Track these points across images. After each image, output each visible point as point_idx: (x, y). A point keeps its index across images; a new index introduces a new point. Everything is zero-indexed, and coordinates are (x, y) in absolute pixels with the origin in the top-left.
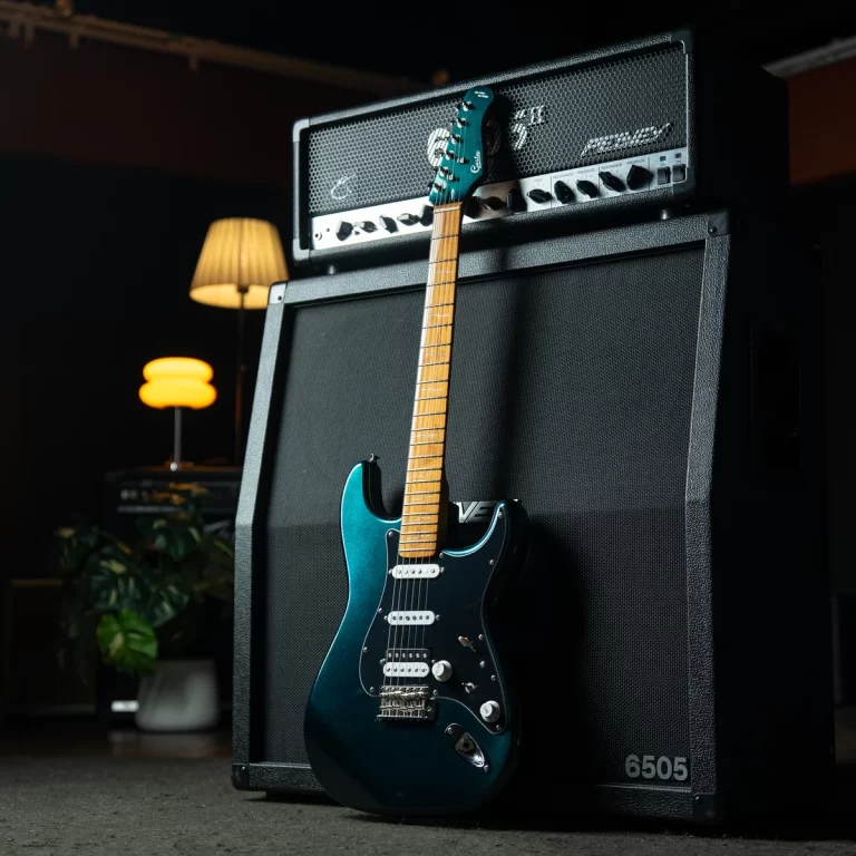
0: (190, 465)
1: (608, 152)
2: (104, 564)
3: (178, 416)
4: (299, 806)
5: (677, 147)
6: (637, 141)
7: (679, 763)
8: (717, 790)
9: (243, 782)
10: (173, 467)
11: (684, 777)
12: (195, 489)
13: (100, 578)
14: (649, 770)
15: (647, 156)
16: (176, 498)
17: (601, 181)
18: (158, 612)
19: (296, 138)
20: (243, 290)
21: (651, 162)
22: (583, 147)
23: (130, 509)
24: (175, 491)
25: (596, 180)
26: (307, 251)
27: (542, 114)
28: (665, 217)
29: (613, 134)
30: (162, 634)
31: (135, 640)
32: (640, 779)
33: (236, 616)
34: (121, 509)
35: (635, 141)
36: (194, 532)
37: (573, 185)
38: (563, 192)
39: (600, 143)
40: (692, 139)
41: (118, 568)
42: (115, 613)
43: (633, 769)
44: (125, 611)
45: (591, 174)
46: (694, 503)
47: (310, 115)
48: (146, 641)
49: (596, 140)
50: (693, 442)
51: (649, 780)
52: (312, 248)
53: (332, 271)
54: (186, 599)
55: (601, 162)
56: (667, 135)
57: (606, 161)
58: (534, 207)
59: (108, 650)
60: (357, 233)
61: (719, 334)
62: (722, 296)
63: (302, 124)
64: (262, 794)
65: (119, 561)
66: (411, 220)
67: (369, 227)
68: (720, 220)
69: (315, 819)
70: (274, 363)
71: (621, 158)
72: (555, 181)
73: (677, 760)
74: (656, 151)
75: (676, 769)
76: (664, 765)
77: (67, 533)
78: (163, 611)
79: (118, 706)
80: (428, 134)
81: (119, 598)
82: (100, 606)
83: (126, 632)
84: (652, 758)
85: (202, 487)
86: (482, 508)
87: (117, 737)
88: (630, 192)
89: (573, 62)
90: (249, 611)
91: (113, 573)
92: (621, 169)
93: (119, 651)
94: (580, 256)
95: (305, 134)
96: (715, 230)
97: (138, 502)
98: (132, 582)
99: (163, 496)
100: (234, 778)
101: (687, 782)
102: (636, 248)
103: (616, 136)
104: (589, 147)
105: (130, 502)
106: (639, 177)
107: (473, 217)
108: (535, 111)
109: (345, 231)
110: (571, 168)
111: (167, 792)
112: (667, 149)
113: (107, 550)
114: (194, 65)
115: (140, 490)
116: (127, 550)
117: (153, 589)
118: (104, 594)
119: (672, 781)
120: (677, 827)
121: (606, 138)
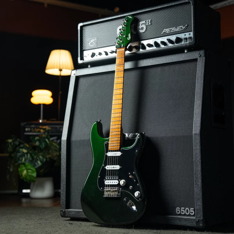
0: (45, 121)
1: (169, 33)
2: (21, 150)
3: (42, 106)
4: (80, 222)
5: (189, 32)
6: (178, 30)
7: (192, 210)
8: (203, 218)
9: (64, 215)
10: (41, 121)
11: (193, 214)
12: (47, 128)
13: (19, 154)
14: (183, 212)
15: (181, 34)
16: (42, 131)
17: (167, 41)
18: (36, 164)
19: (79, 28)
20: (61, 70)
21: (182, 36)
22: (162, 31)
23: (28, 134)
24: (41, 129)
25: (166, 41)
26: (82, 61)
27: (150, 22)
28: (186, 52)
29: (171, 28)
30: (38, 170)
31: (30, 172)
32: (180, 215)
33: (62, 166)
34: (25, 134)
35: (177, 30)
36: (47, 140)
37: (159, 42)
38: (156, 44)
39: (167, 30)
40: (194, 30)
41: (25, 151)
42: (24, 164)
43: (178, 212)
44: (27, 164)
45: (165, 39)
46: (195, 134)
47: (83, 22)
48: (33, 172)
49: (166, 30)
50: (195, 116)
51: (183, 215)
52: (83, 60)
53: (89, 66)
54: (45, 160)
55: (167, 36)
56: (186, 28)
57: (169, 36)
58: (148, 49)
59: (22, 175)
60: (97, 56)
61: (202, 85)
62: (203, 74)
63: (80, 25)
64: (69, 218)
65: (25, 149)
66: (112, 52)
67: (100, 54)
68: (202, 52)
69: (85, 226)
70: (73, 93)
71: (173, 35)
72: (154, 41)
73: (191, 209)
74: (183, 33)
75: (191, 212)
76: (187, 210)
77: (10, 141)
78: (38, 164)
79: (24, 191)
80: (117, 27)
81: (25, 160)
82: (20, 162)
83: (27, 170)
84: (184, 208)
85: (49, 127)
86: (133, 135)
87: (24, 200)
88: (176, 44)
89: (159, 7)
90: (65, 165)
91: (23, 152)
92: (173, 38)
93: (25, 175)
94: (162, 63)
95: (81, 27)
96: (201, 55)
97: (31, 131)
98: (29, 155)
99: (38, 130)
100: (61, 214)
101: (194, 215)
102: (178, 61)
103: (172, 28)
104: (164, 31)
105: (28, 132)
106: (178, 40)
107: (130, 51)
108: (148, 21)
109: (93, 55)
110: (159, 37)
111: (41, 218)
112: (186, 32)
113: (22, 146)
114: (46, 6)
115: (31, 128)
116: (28, 146)
117: (35, 157)
118: (21, 158)
119: (189, 215)
120: (191, 229)
121: (169, 29)
